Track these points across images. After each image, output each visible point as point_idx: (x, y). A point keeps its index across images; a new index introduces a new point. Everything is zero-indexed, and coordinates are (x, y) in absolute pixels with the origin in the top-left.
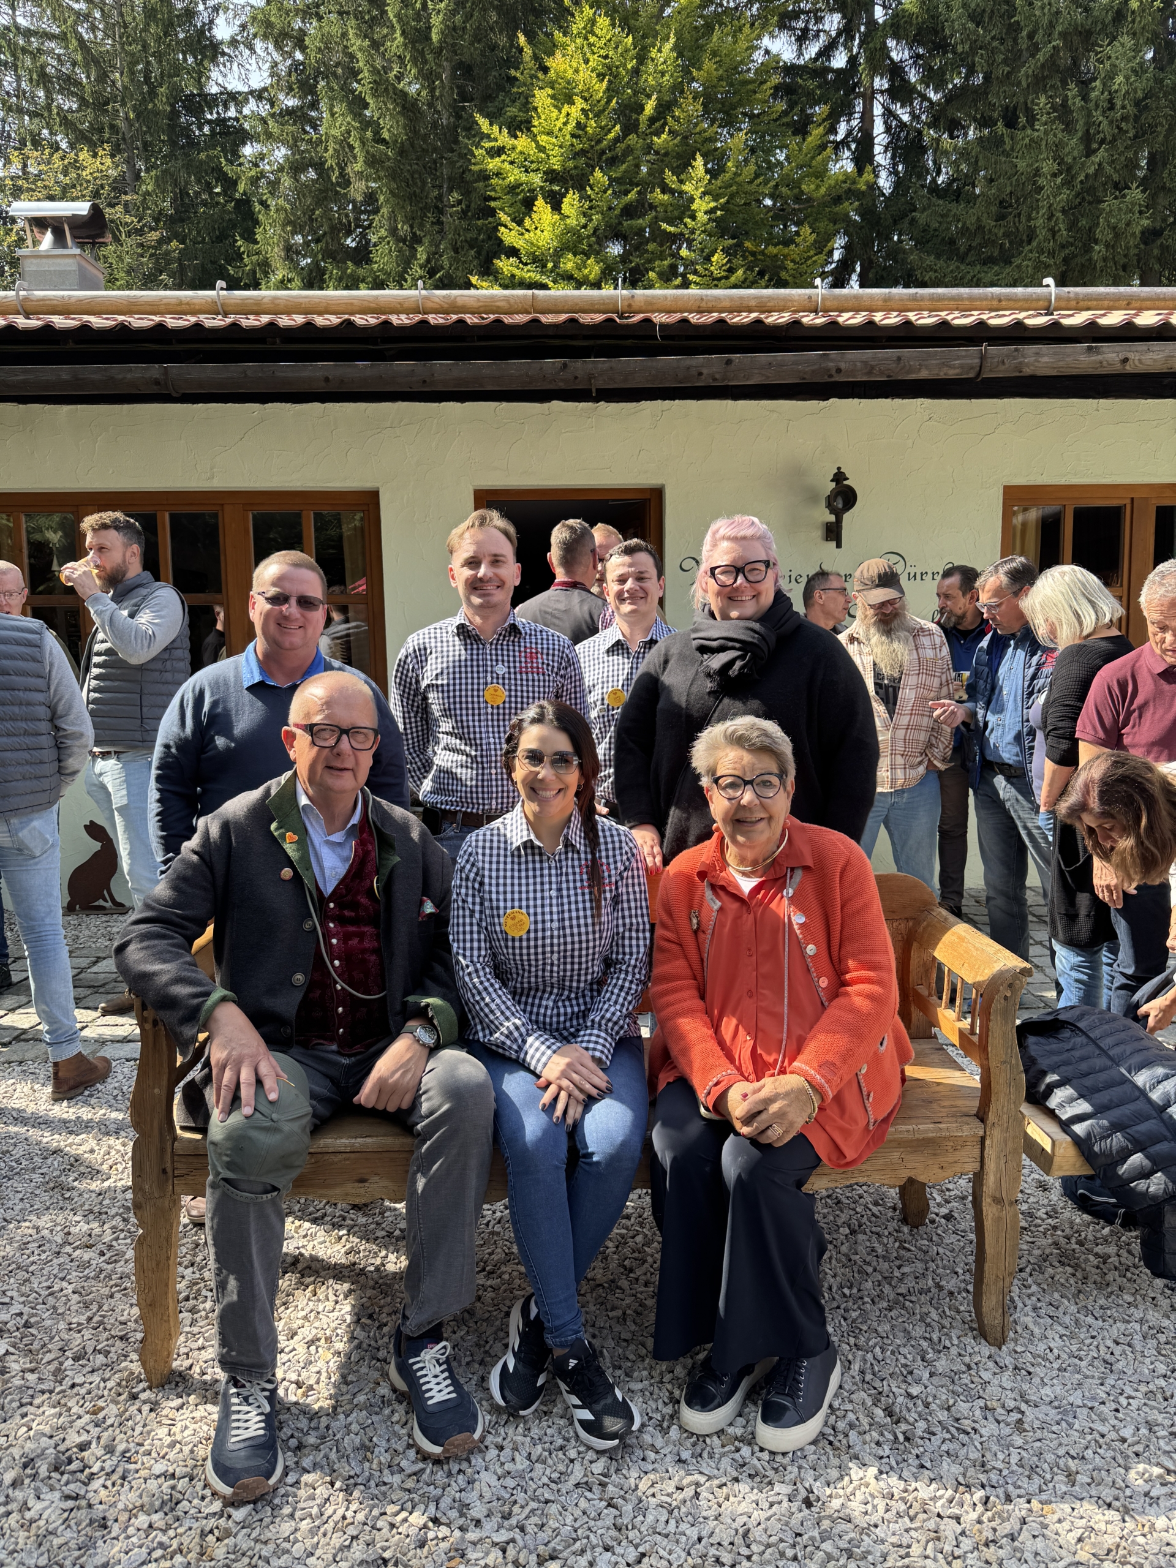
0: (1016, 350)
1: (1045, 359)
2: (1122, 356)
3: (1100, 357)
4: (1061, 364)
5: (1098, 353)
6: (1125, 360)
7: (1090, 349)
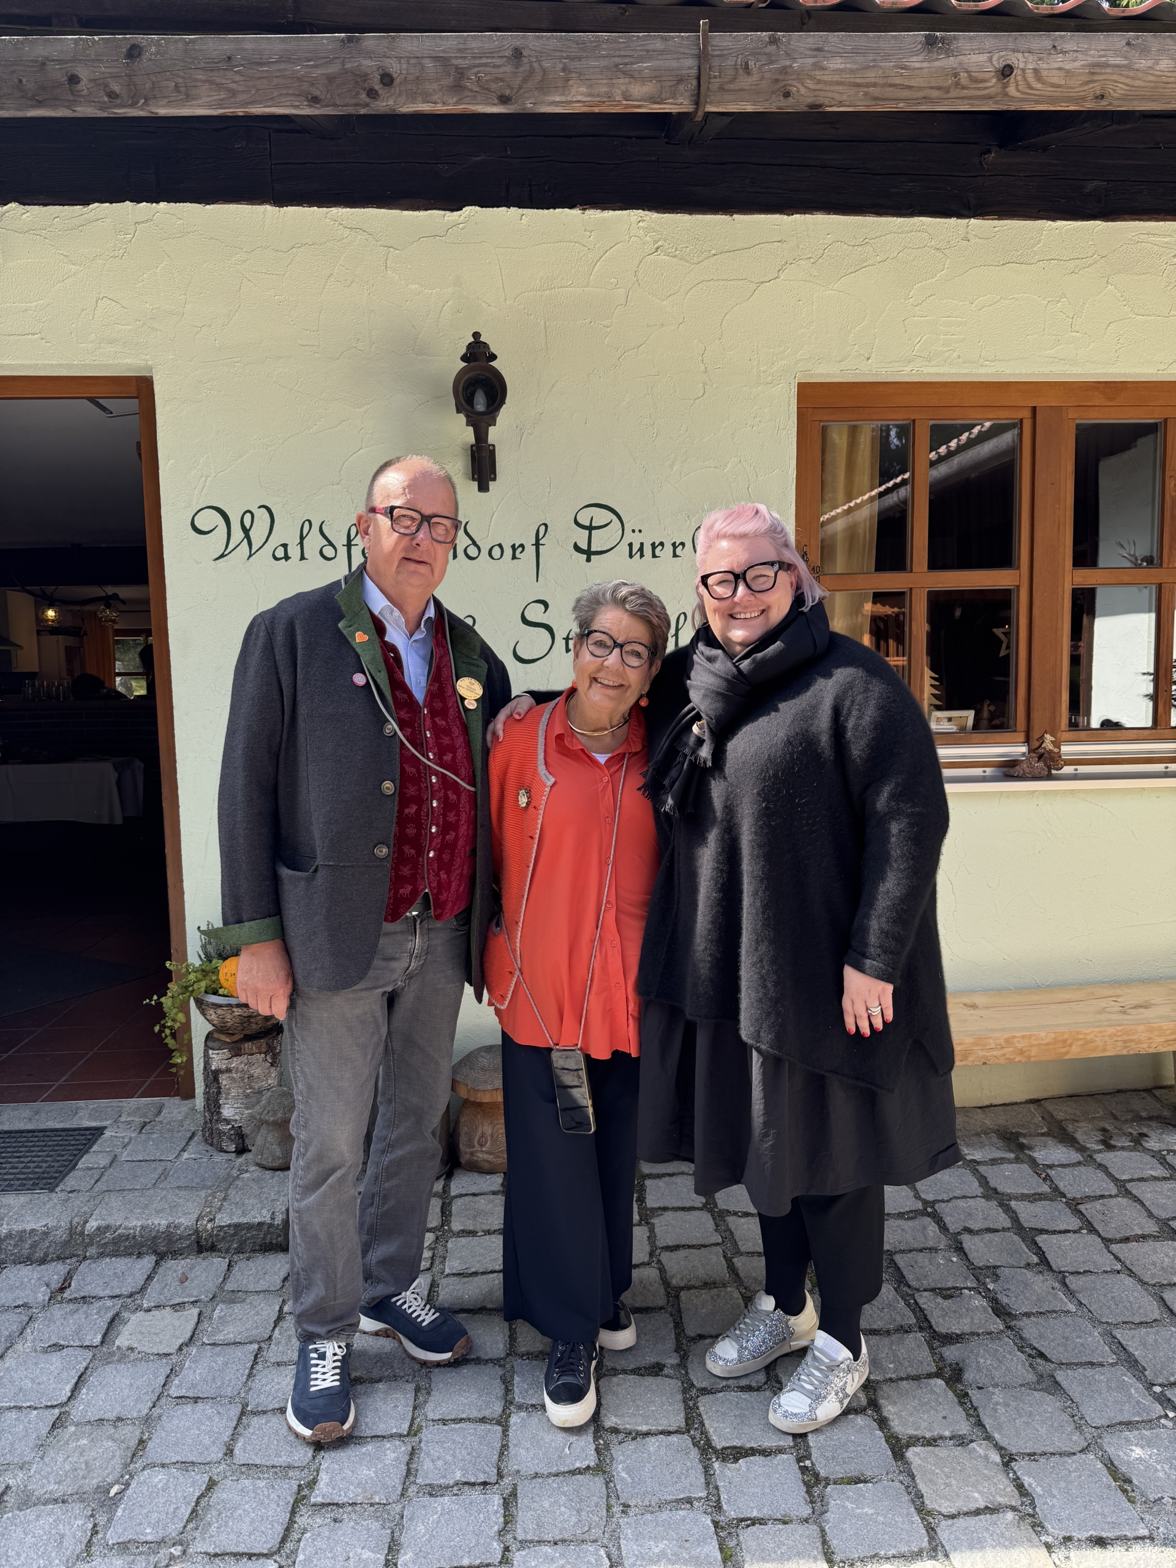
0: (774, 41)
1: (836, 63)
2: (998, 64)
3: (952, 62)
4: (871, 76)
5: (949, 53)
6: (1006, 71)
7: (930, 42)
